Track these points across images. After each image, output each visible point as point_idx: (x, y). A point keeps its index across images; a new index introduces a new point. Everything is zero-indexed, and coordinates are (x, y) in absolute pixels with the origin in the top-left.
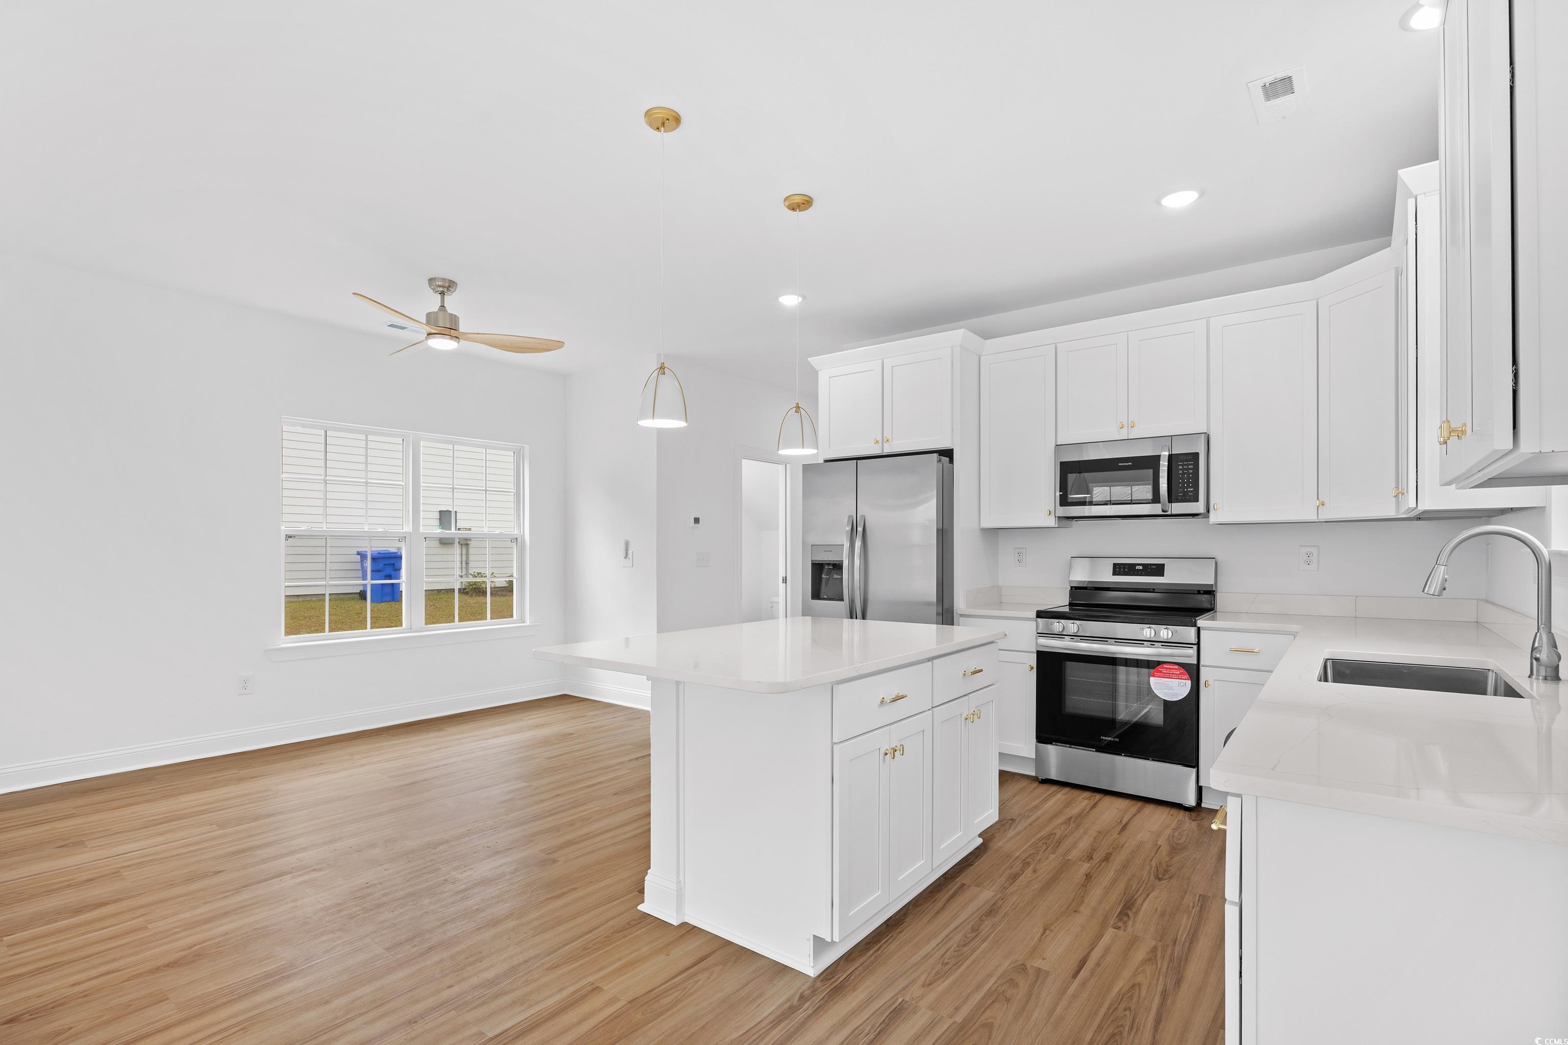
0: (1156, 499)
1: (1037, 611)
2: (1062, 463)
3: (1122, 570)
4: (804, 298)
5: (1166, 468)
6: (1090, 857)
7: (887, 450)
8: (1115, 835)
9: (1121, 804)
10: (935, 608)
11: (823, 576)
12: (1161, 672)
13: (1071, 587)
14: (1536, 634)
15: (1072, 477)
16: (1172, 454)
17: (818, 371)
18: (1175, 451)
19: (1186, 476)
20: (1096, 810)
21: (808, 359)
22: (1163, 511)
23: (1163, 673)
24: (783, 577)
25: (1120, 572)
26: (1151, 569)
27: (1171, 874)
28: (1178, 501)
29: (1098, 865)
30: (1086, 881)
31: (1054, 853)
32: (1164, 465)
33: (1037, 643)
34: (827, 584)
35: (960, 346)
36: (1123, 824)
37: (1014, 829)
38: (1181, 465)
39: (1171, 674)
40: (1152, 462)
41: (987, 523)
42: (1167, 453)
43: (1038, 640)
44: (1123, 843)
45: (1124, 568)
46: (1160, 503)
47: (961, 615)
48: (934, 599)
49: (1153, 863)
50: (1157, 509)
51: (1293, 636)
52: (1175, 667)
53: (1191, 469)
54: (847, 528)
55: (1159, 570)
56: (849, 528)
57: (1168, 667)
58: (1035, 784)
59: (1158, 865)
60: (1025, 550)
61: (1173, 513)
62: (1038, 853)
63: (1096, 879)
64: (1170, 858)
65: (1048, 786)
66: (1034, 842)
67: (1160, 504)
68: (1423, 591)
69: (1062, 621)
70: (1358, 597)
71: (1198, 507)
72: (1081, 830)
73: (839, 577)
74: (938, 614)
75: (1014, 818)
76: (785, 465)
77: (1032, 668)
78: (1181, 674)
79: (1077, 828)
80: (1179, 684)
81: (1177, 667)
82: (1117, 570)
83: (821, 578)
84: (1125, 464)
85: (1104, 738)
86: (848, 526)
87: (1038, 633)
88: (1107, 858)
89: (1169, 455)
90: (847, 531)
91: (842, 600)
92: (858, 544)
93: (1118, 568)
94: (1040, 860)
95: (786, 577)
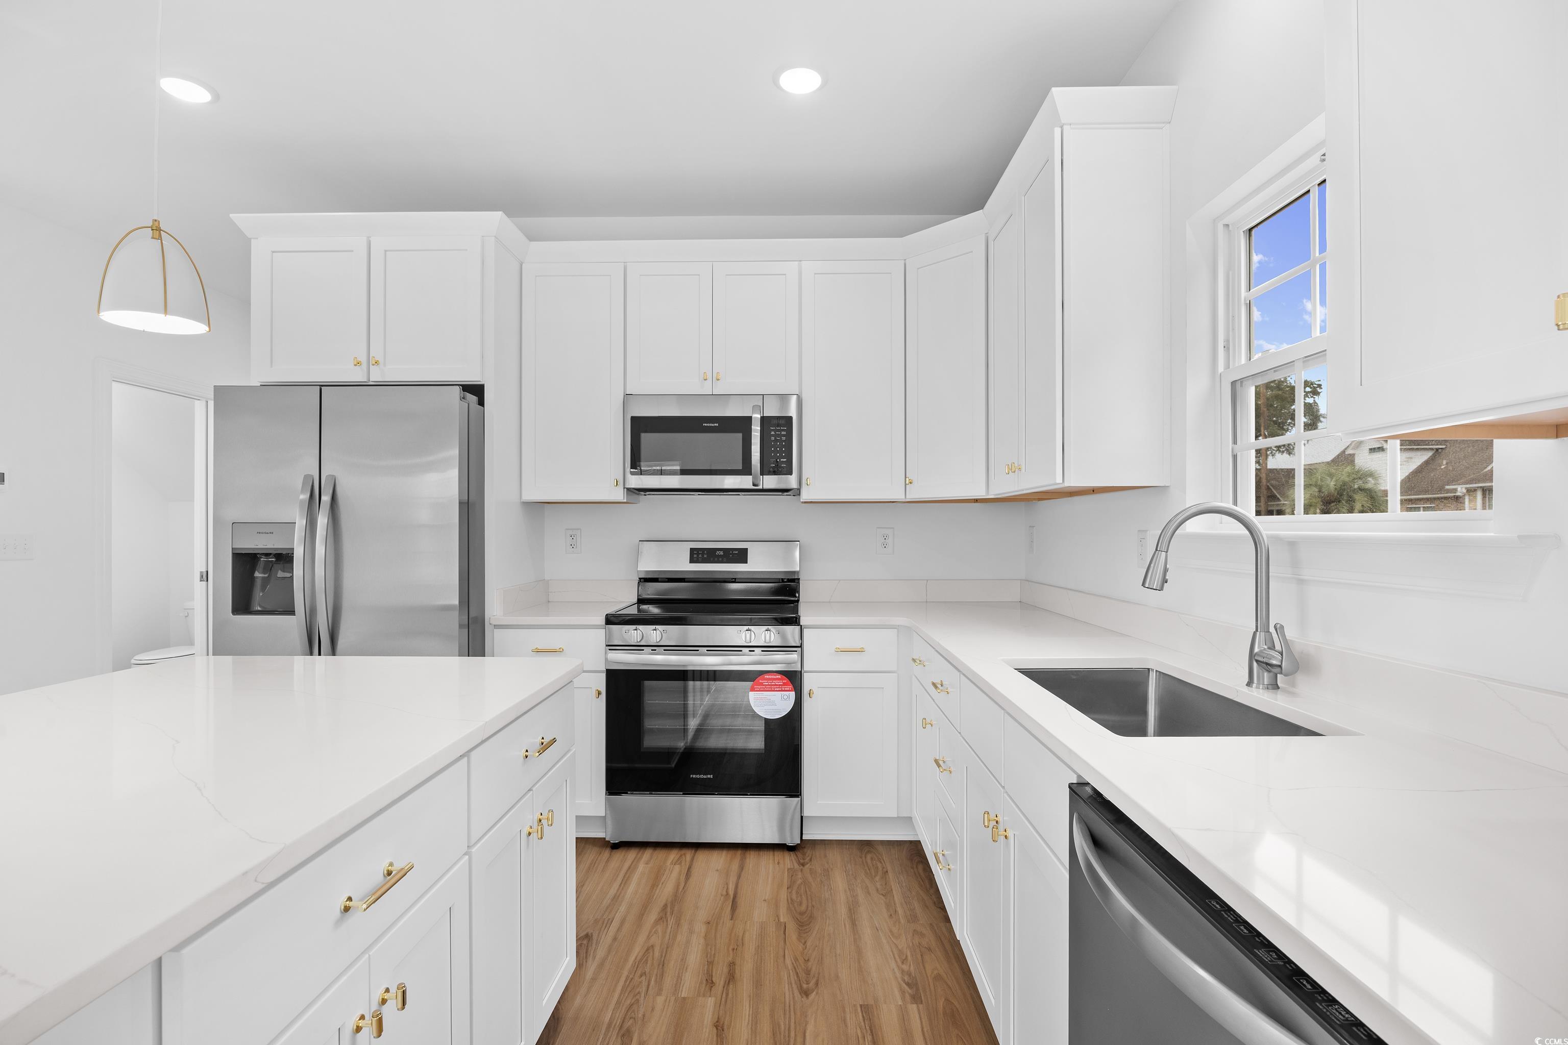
0: (746, 470)
1: (607, 615)
2: (633, 419)
3: (700, 556)
4: (216, 97)
5: (759, 434)
6: (710, 983)
7: (376, 376)
8: (729, 924)
9: (718, 859)
10: (456, 613)
11: (257, 574)
12: (762, 684)
13: (639, 578)
14: (1255, 634)
15: (646, 438)
16: (763, 416)
17: (250, 239)
18: (767, 414)
19: (778, 443)
20: (693, 880)
21: (231, 215)
22: (754, 485)
23: (764, 685)
24: (201, 572)
25: (698, 559)
26: (733, 554)
27: (814, 976)
28: (769, 473)
29: (724, 996)
30: (719, 1039)
31: (659, 993)
32: (756, 429)
33: (606, 659)
34: (263, 588)
35: (495, 237)
36: (732, 897)
37: (594, 958)
38: (773, 430)
39: (773, 685)
40: (741, 425)
41: (533, 494)
42: (759, 416)
43: (609, 655)
44: (741, 935)
45: (703, 554)
46: (751, 474)
47: (497, 627)
48: (456, 601)
49: (788, 962)
50: (745, 482)
51: (896, 630)
52: (778, 677)
53: (784, 436)
54: (302, 497)
55: (741, 556)
56: (305, 496)
57: (770, 677)
58: (607, 853)
59: (794, 963)
60: (579, 530)
61: (766, 487)
62: (638, 1001)
63: (731, 1029)
64: (804, 945)
65: (624, 851)
66: (628, 977)
67: (751, 476)
68: (1143, 585)
69: (640, 627)
70: (929, 581)
71: (791, 481)
72: (685, 927)
73: (288, 575)
74: (461, 626)
75: (590, 931)
76: (204, 403)
77: (599, 693)
78: (784, 684)
79: (678, 924)
80: (782, 697)
81: (780, 677)
82: (695, 556)
83: (252, 579)
84: (711, 425)
85: (694, 776)
86: (302, 492)
87: (607, 646)
88: (731, 978)
89: (761, 417)
90: (302, 501)
91: (292, 612)
92: (322, 521)
93: (696, 554)
94: (644, 1016)
95: (207, 572)
